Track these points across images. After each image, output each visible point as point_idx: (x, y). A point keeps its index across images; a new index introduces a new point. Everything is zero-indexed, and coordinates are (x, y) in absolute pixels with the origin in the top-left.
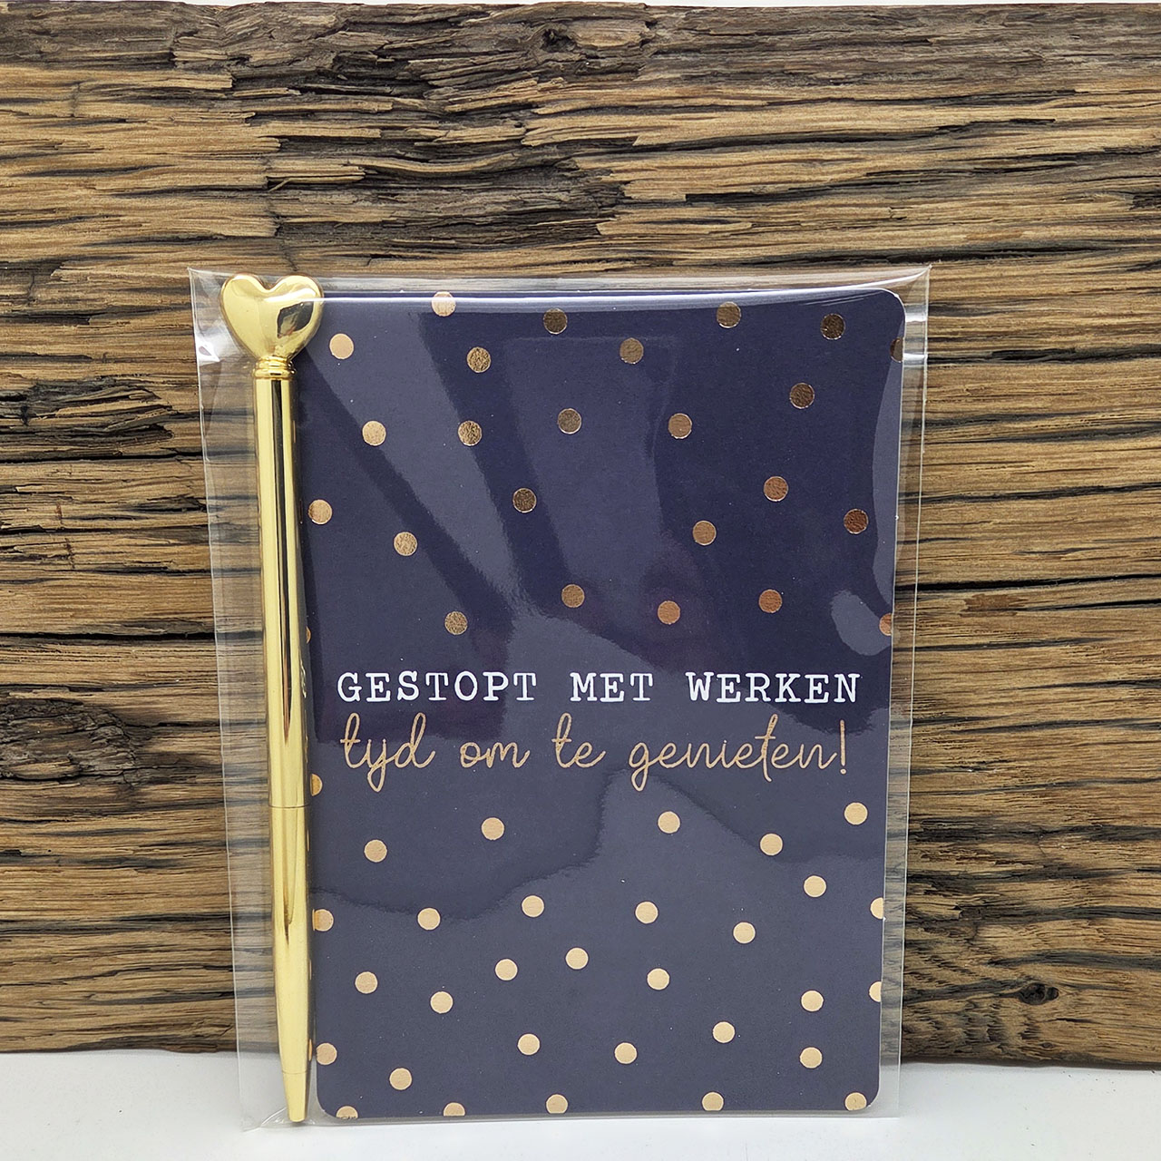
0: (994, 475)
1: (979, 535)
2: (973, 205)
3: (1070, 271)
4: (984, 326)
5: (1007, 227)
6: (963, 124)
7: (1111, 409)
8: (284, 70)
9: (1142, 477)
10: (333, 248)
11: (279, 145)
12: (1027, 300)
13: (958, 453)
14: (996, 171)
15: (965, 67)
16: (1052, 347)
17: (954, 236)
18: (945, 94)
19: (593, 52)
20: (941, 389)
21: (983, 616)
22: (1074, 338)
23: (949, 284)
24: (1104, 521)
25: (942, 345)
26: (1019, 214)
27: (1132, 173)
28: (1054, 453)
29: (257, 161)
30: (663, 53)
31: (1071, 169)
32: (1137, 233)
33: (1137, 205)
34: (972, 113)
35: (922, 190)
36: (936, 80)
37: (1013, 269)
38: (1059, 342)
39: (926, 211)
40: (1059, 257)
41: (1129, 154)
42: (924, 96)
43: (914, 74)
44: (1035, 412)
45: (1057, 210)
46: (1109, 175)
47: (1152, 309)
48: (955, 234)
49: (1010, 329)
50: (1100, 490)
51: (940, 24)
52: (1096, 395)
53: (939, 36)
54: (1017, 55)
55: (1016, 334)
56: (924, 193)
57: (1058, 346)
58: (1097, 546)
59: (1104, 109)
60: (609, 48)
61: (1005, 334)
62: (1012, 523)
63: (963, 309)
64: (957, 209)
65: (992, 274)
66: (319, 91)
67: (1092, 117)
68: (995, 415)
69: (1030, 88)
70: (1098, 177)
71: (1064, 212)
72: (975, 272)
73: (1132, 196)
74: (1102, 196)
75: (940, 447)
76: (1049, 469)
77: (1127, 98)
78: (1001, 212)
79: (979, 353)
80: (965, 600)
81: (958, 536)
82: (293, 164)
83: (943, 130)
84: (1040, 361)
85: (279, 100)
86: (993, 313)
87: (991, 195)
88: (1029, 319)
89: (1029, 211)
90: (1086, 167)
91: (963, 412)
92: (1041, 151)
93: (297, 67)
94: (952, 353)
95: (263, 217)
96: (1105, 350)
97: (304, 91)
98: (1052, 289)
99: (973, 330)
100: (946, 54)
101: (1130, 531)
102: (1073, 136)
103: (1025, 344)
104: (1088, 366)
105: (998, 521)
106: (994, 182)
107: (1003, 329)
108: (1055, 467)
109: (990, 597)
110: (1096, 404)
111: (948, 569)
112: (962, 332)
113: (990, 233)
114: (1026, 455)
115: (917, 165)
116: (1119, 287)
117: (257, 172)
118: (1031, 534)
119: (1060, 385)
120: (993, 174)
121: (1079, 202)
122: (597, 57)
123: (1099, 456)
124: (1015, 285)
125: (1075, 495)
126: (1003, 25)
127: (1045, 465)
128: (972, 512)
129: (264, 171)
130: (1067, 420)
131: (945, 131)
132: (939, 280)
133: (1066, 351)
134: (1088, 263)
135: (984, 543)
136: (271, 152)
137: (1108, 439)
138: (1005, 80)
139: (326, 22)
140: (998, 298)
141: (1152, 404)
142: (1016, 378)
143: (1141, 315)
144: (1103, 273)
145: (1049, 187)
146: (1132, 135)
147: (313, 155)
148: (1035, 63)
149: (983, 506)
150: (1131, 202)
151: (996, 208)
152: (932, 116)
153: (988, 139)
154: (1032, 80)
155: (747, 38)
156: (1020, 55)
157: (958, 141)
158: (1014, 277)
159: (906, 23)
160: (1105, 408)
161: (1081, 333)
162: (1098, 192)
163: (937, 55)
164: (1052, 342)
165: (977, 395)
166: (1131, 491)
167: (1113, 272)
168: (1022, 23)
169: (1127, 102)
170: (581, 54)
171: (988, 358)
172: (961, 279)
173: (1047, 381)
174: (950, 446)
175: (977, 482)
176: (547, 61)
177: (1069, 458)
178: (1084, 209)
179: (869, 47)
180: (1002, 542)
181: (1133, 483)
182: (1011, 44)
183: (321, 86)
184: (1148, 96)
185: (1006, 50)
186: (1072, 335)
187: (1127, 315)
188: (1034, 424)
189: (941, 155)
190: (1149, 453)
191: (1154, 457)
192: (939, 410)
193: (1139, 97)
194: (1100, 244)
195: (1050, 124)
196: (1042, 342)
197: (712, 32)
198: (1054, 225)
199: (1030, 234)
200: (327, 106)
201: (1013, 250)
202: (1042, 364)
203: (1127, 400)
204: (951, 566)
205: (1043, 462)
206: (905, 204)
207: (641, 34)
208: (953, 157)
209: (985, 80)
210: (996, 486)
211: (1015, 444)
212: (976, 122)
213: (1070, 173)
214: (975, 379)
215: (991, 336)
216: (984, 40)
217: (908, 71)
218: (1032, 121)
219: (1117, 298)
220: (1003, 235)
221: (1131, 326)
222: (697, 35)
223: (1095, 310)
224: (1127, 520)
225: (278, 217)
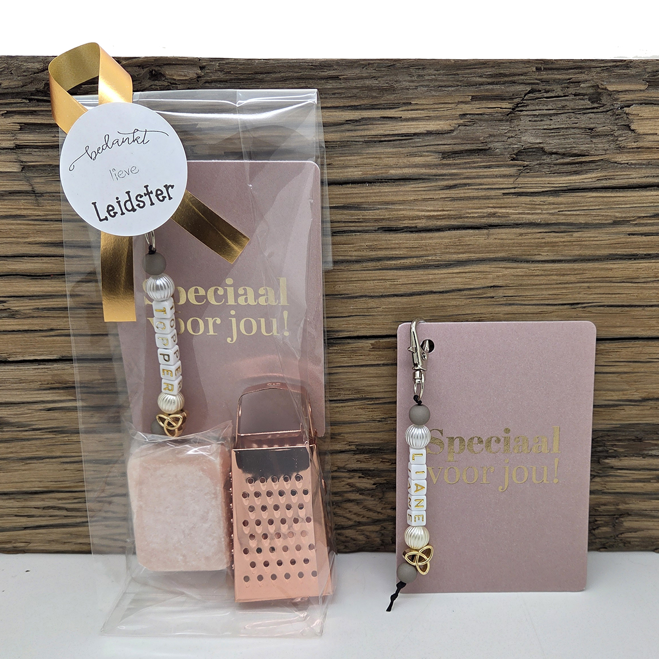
0: (382, 286)
1: (376, 314)
2: (365, 158)
3: (413, 189)
4: (373, 216)
5: (381, 168)
6: (357, 119)
7: (435, 255)
8: (19, 90)
9: (452, 286)
10: (51, 177)
11: (20, 127)
12: (393, 203)
13: (363, 275)
14: (375, 142)
15: (357, 91)
16: (406, 225)
17: (356, 173)
18: (348, 104)
19: (174, 81)
20: (354, 245)
21: (379, 351)
22: (416, 221)
23: (355, 195)
24: (434, 307)
25: (353, 224)
26: (387, 162)
27: (441, 143)
28: (410, 275)
29: (9, 135)
30: (209, 83)
31: (411, 141)
32: (444, 172)
33: (444, 158)
34: (362, 114)
35: (339, 151)
36: (343, 97)
37: (386, 189)
38: (409, 223)
39: (342, 160)
40: (407, 183)
41: (439, 134)
42: (338, 105)
43: (333, 94)
44: (400, 256)
45: (406, 160)
46: (429, 144)
47: (453, 208)
48: (357, 171)
49: (385, 217)
50: (432, 292)
51: (345, 69)
52: (428, 248)
53: (344, 75)
54: (383, 85)
55: (388, 219)
56: (340, 152)
57: (409, 225)
58: (432, 318)
59: (426, 112)
60: (181, 80)
61: (383, 219)
62: (392, 308)
63: (363, 207)
64: (357, 160)
65: (375, 191)
66: (38, 100)
67: (420, 116)
68: (380, 258)
69: (389, 102)
70: (424, 144)
71: (409, 161)
72: (367, 190)
73: (441, 154)
74: (426, 154)
75: (355, 272)
76: (407, 283)
77: (436, 106)
78: (378, 161)
79: (371, 228)
80: (371, 344)
81: (366, 314)
82: (28, 136)
83: (348, 122)
84: (401, 232)
85: (18, 105)
86: (377, 209)
87: (373, 153)
88: (394, 212)
89: (392, 161)
90: (418, 140)
91: (365, 256)
92: (396, 132)
93: (25, 89)
94: (358, 228)
95: (15, 162)
96: (431, 227)
97: (30, 100)
98: (405, 198)
99: (367, 217)
100: (349, 84)
101: (447, 311)
102: (411, 125)
103: (393, 224)
104: (424, 235)
105: (385, 307)
106: (374, 147)
107: (382, 217)
108: (410, 282)
109: (383, 342)
110: (429, 252)
111: (362, 329)
112: (362, 218)
113: (373, 171)
114: (397, 276)
115: (337, 138)
116: (437, 197)
117: (10, 140)
118: (401, 313)
119: (411, 243)
120: (373, 143)
121: (416, 156)
122: (176, 84)
123: (431, 277)
124: (387, 196)
125: (420, 295)
126: (375, 70)
127: (405, 280)
128: (372, 303)
129: (13, 140)
130: (415, 260)
131: (349, 122)
132: (350, 194)
133: (413, 227)
134: (421, 186)
135: (378, 317)
136: (16, 130)
137: (435, 269)
138: (376, 97)
139: (39, 66)
140: (379, 202)
141: (455, 252)
142: (389, 240)
143: (448, 210)
144: (429, 190)
145: (400, 149)
146: (439, 124)
147: (37, 132)
148: (391, 89)
149: (377, 300)
150: (441, 157)
151: (376, 159)
152: (343, 115)
153: (370, 126)
154: (390, 98)
155: (250, 75)
156: (384, 85)
157: (355, 127)
158: (386, 192)
159: (329, 68)
160: (433, 254)
161: (420, 219)
162: (424, 152)
163: (343, 85)
164: (406, 223)
165: (371, 248)
166: (447, 293)
167: (433, 190)
168: (384, 69)
169: (437, 108)
170: (168, 82)
171: (375, 231)
172: (361, 193)
173: (405, 242)
174: (359, 272)
175: (374, 289)
176: (152, 85)
177: (416, 277)
178: (418, 160)
179: (310, 81)
180: (387, 317)
181: (448, 290)
182: (379, 79)
183: (39, 98)
184: (447, 106)
185: (377, 82)
186: (415, 220)
187: (441, 211)
188: (399, 262)
189: (348, 134)
190: (455, 275)
191: (457, 277)
192: (353, 255)
193: (442, 106)
194: (426, 177)
195: (400, 119)
196: (401, 223)
197: (232, 73)
198: (404, 167)
199: (393, 172)
200: (42, 109)
201: (385, 180)
202: (402, 234)
203: (443, 250)
204: (363, 328)
205: (406, 280)
206: (331, 157)
207: (196, 74)
208: (353, 135)
209: (367, 97)
210: (383, 290)
211: (391, 271)
212: (364, 118)
213: (411, 143)
214: (370, 240)
215: (376, 220)
216: (366, 78)
217: (330, 92)
218: (391, 118)
219: (435, 203)
220: (380, 173)
221: (442, 216)
222: (225, 74)
223: (426, 208)
224: (446, 307)
225: (22, 162)
